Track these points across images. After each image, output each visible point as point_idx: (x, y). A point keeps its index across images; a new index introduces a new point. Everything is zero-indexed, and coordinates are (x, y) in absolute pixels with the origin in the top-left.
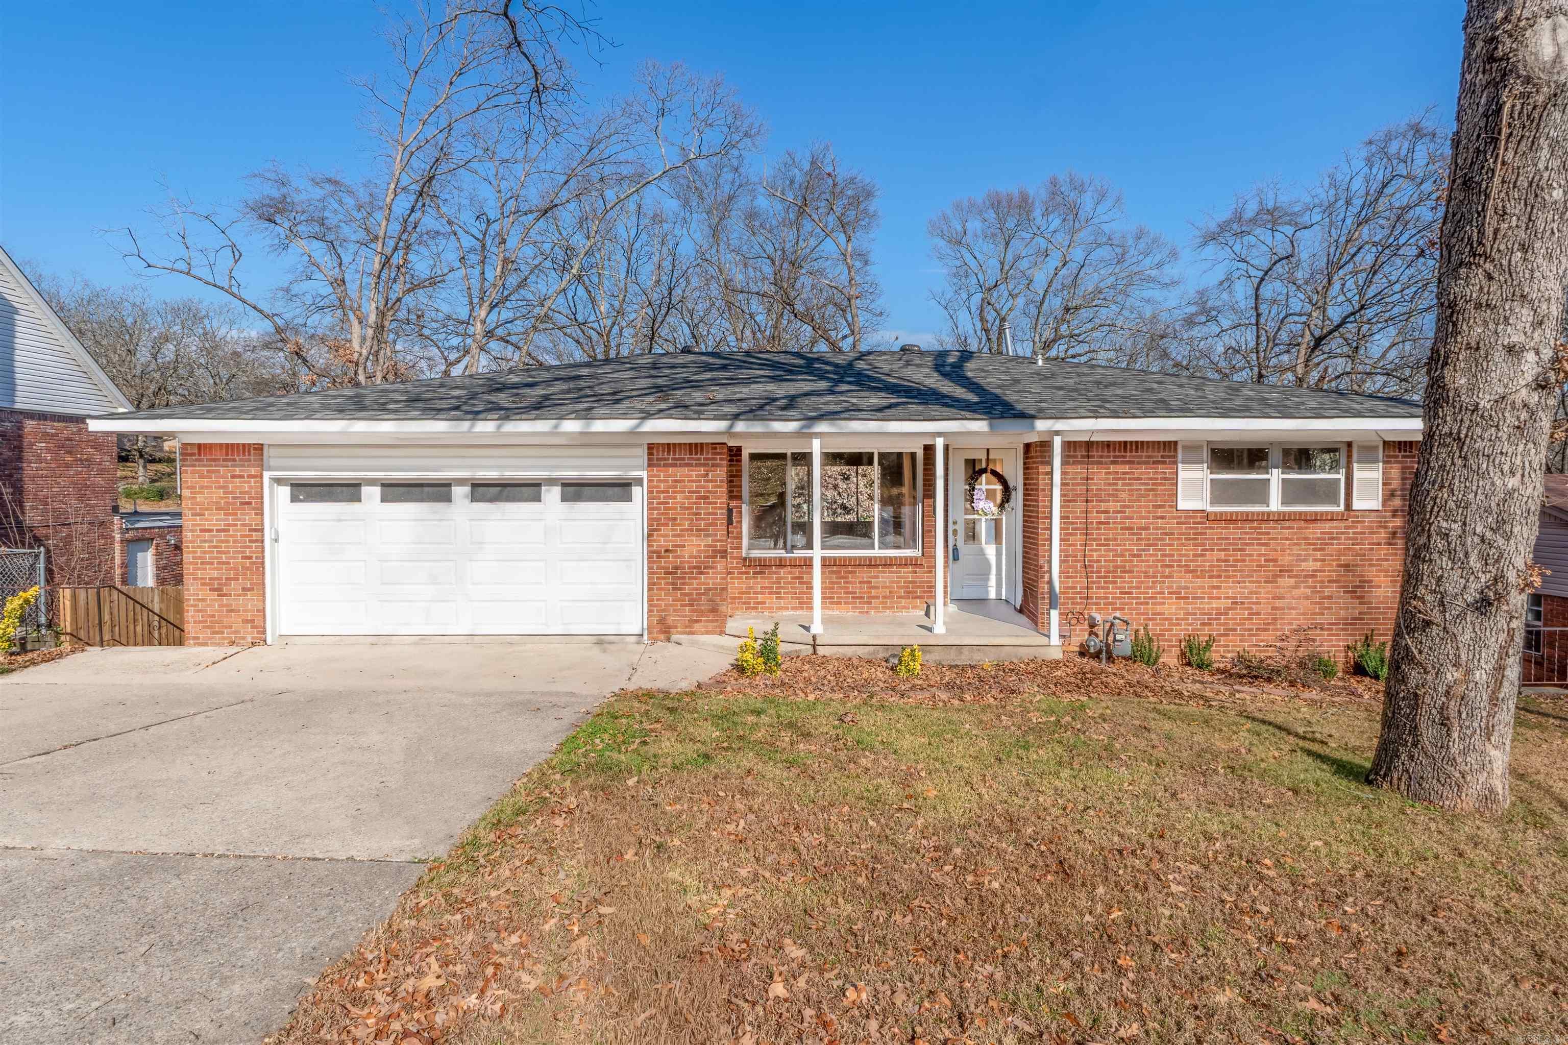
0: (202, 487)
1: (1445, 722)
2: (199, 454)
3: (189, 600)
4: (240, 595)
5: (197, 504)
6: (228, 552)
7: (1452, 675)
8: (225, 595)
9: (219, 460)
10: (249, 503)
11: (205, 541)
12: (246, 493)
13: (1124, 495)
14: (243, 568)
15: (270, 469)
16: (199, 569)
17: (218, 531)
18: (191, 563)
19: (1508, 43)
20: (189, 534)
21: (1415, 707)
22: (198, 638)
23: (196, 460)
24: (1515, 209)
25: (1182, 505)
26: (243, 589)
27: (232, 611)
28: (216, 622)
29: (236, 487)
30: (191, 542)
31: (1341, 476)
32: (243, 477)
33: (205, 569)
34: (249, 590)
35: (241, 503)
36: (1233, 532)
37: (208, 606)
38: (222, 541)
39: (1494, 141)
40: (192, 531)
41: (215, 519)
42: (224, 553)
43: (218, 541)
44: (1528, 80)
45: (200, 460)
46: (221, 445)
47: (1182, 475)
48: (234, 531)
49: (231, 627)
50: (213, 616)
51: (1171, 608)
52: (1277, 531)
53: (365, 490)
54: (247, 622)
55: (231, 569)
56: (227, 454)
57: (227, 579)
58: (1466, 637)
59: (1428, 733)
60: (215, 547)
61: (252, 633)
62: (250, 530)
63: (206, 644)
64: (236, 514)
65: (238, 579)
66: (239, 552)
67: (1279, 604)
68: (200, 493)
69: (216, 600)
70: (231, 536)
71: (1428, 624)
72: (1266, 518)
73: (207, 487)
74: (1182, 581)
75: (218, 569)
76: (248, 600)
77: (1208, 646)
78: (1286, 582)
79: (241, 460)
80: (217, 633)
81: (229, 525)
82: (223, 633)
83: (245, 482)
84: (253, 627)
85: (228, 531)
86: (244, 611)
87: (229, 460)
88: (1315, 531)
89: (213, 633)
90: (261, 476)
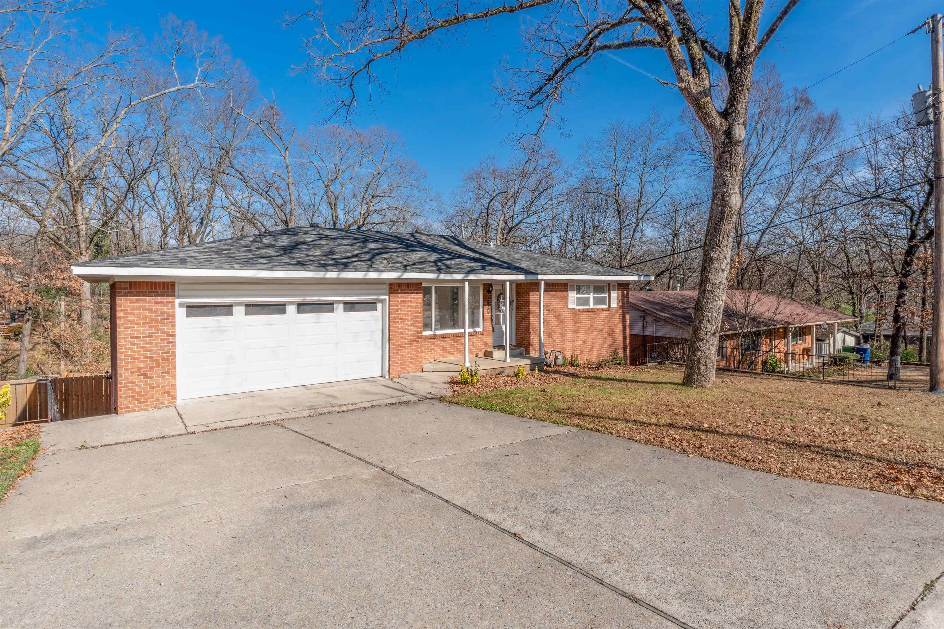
0: (132, 310)
1: (706, 365)
2: (131, 288)
3: (122, 383)
4: (160, 377)
5: (129, 320)
6: (152, 350)
7: (708, 352)
8: (149, 378)
9: (145, 292)
10: (168, 319)
11: (135, 344)
12: (165, 312)
13: (554, 303)
14: (162, 360)
15: (180, 297)
16: (129, 362)
17: (144, 337)
18: (124, 359)
19: (727, 198)
20: (122, 341)
21: (699, 362)
22: (128, 407)
23: (128, 292)
24: (726, 236)
25: (570, 307)
26: (162, 373)
27: (154, 387)
28: (143, 395)
29: (158, 309)
30: (124, 345)
31: (607, 295)
32: (163, 302)
33: (134, 362)
34: (166, 373)
35: (162, 319)
36: (582, 316)
37: (136, 386)
38: (148, 344)
39: (723, 220)
40: (124, 338)
41: (143, 330)
42: (149, 351)
43: (143, 344)
44: (731, 208)
45: (131, 292)
46: (147, 283)
47: (570, 295)
48: (156, 336)
49: (153, 398)
50: (140, 392)
51: (566, 346)
52: (593, 315)
53: (235, 309)
54: (165, 393)
55: (154, 361)
56: (151, 288)
57: (150, 367)
58: (711, 343)
59: (702, 368)
60: (142, 347)
61: (169, 399)
62: (168, 336)
63: (135, 411)
64: (158, 326)
65: (159, 367)
66: (160, 350)
67: (594, 341)
68: (130, 313)
69: (142, 382)
70: (154, 340)
71: (703, 340)
72: (591, 310)
73: (136, 310)
74: (570, 335)
75: (144, 361)
76: (166, 379)
77: (577, 358)
78: (595, 333)
79: (161, 292)
80: (143, 402)
81: (153, 333)
82: (147, 402)
83: (165, 306)
84: (168, 396)
85: (152, 336)
86: (163, 386)
87: (154, 292)
88: (602, 315)
89: (140, 403)
90: (173, 302)
